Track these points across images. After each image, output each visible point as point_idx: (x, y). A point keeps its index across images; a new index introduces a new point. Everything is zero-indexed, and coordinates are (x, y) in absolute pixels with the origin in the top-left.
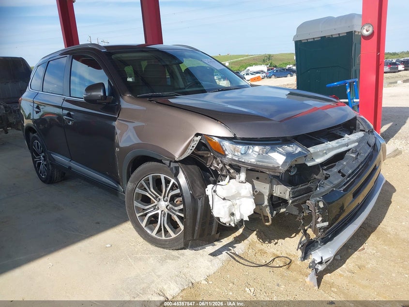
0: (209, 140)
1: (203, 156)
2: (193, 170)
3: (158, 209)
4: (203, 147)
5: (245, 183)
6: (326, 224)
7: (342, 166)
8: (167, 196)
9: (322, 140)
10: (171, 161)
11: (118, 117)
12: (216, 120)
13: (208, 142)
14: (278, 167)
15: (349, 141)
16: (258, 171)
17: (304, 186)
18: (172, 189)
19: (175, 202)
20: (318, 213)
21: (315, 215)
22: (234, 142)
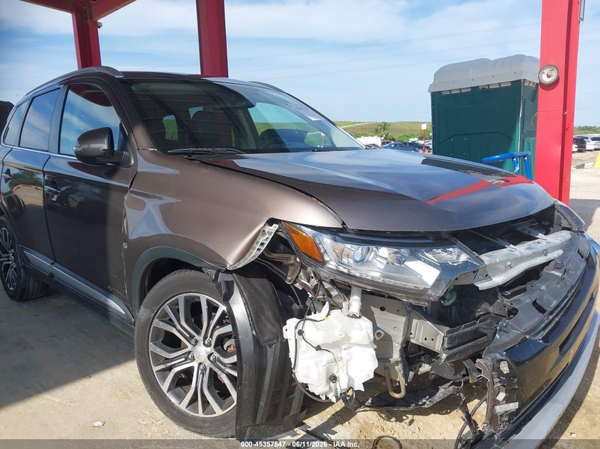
0: (294, 232)
1: (281, 263)
2: (260, 289)
3: (193, 359)
4: (282, 247)
5: (360, 317)
6: (514, 406)
7: (538, 292)
8: (211, 337)
9: (501, 242)
10: (219, 271)
11: (130, 187)
12: (308, 194)
13: (291, 237)
14: (426, 290)
15: (549, 246)
16: (383, 296)
17: (468, 326)
18: (221, 323)
19: (225, 347)
20: (499, 385)
21: (493, 389)
22: (343, 237)
